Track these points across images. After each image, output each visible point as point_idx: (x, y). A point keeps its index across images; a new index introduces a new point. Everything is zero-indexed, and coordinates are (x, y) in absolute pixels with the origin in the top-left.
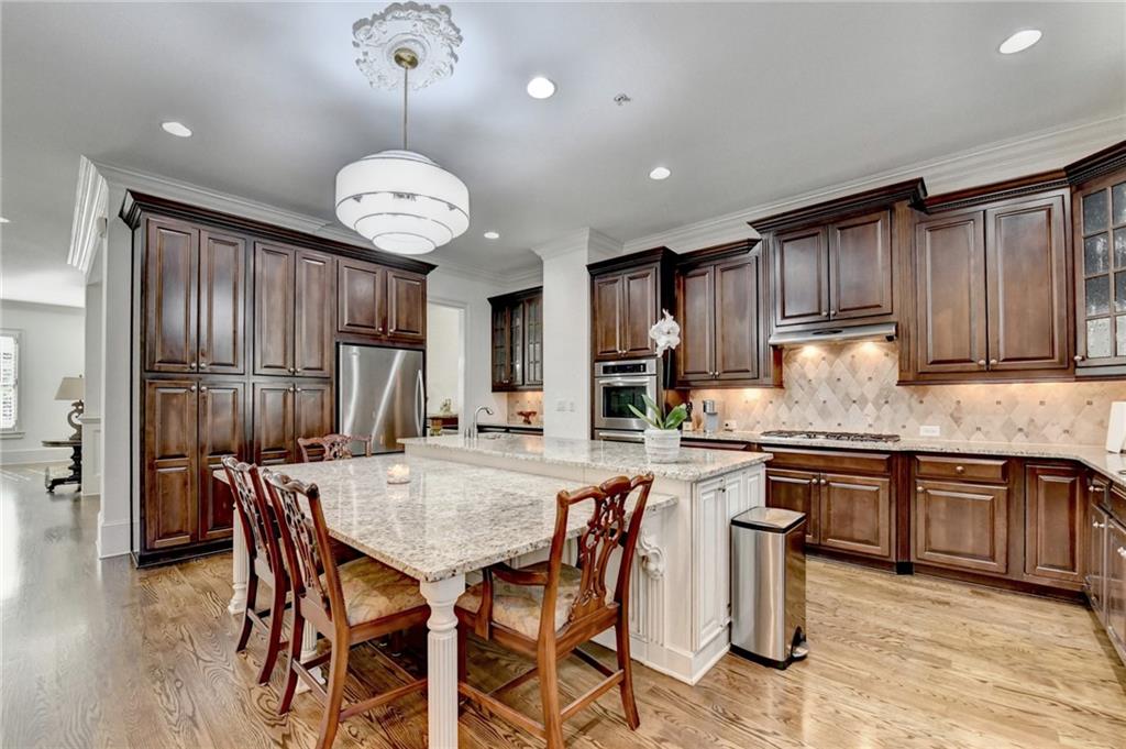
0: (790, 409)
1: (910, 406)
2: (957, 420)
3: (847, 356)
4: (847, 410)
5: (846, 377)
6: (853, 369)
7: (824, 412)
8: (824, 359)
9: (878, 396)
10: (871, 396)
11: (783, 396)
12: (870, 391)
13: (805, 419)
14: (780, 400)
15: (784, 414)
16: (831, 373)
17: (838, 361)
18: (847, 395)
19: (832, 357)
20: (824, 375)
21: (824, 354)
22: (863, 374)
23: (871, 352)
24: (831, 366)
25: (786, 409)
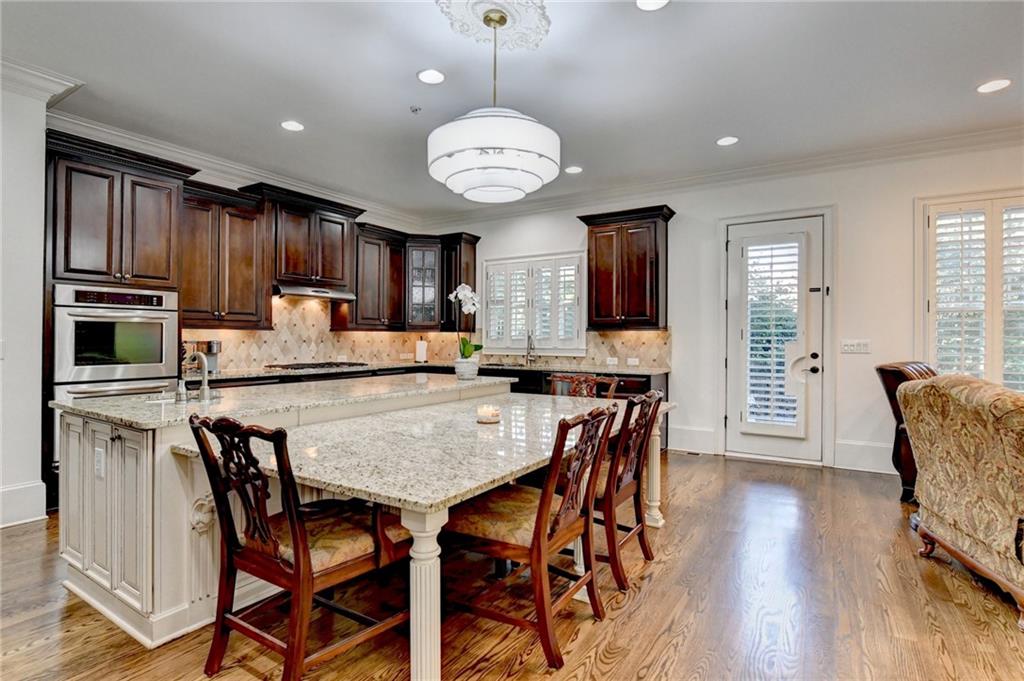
0: (260, 348)
1: (333, 345)
2: (353, 352)
3: (300, 308)
4: (300, 347)
5: (299, 323)
6: (304, 318)
7: (285, 350)
8: (285, 308)
9: (317, 339)
10: (314, 338)
11: (254, 337)
12: (313, 334)
13: (271, 356)
14: (252, 340)
15: (255, 352)
16: (290, 320)
17: (294, 311)
18: (300, 336)
19: (290, 308)
20: (285, 322)
21: (286, 305)
22: (309, 322)
23: (314, 306)
24: (290, 314)
25: (256, 348)
